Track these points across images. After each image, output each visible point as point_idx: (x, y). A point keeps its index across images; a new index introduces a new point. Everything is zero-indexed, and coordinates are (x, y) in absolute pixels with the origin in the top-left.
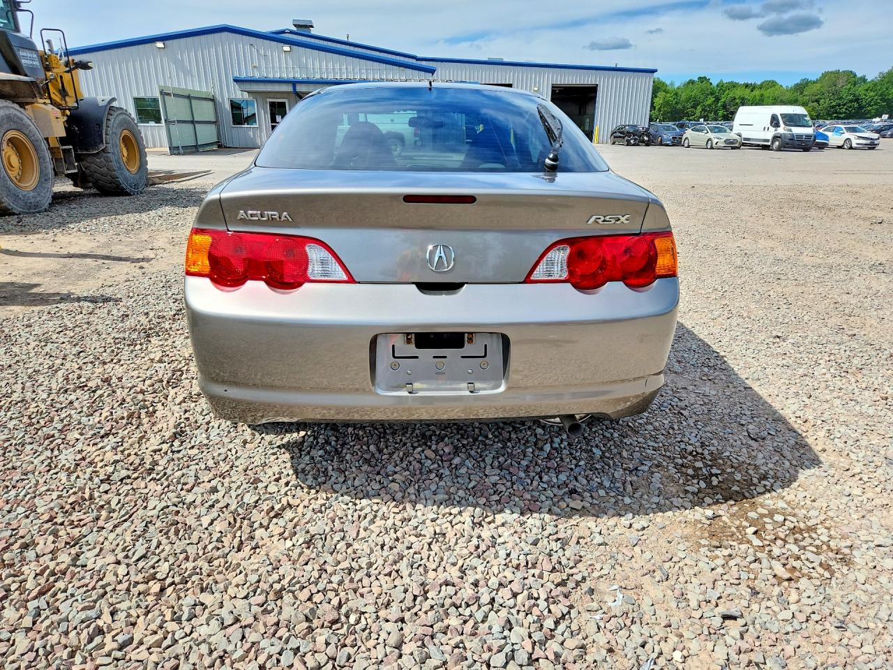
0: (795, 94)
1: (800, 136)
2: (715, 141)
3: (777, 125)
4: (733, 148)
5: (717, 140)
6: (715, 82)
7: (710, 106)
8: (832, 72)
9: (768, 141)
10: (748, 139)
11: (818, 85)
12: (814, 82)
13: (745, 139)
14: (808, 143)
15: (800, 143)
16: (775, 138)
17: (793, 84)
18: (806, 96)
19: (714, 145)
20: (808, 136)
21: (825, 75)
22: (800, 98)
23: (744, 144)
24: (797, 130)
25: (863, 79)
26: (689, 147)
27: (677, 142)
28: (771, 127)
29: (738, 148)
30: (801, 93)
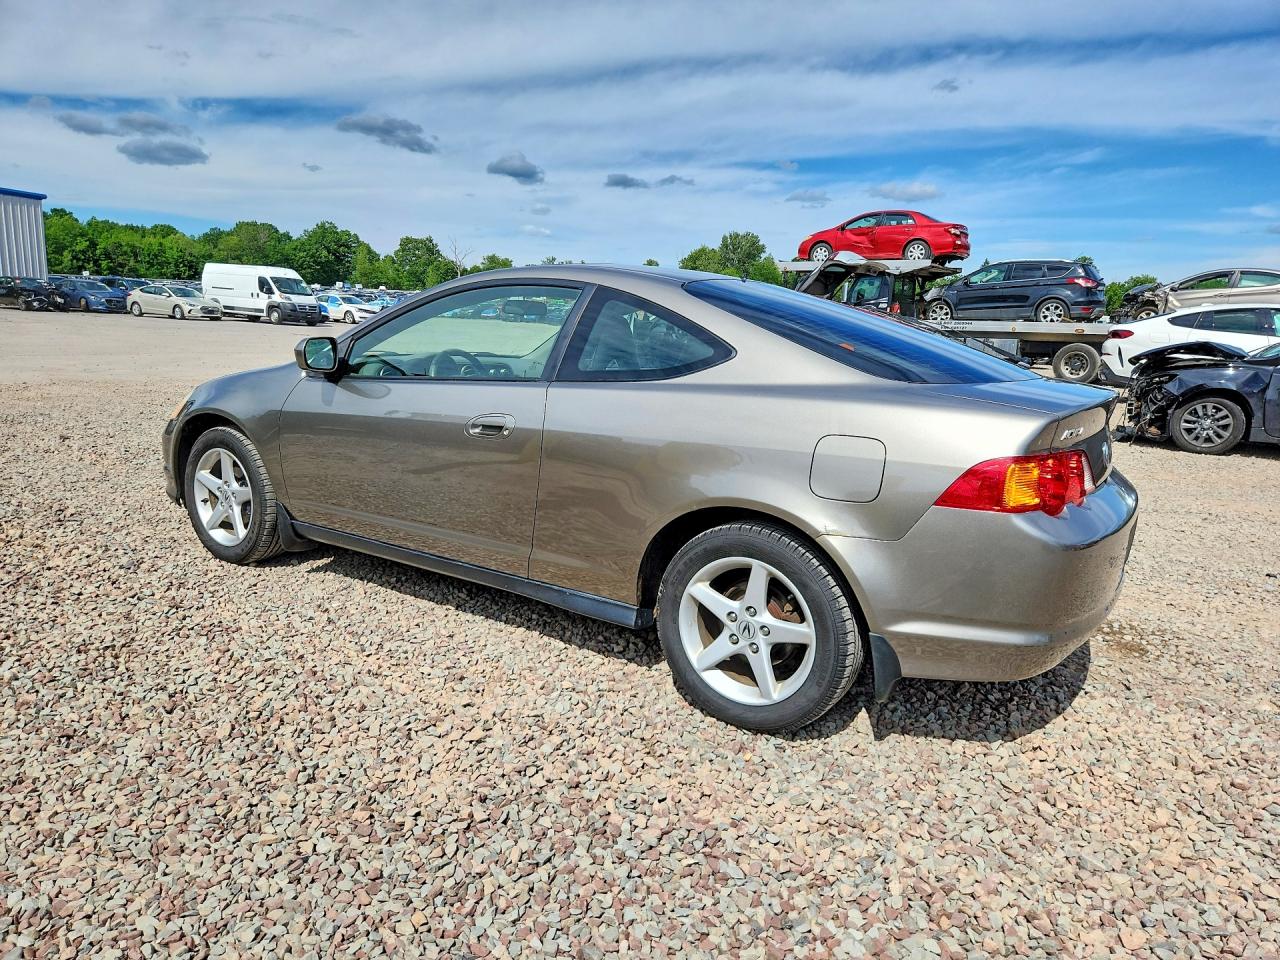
0: (208, 247)
1: (303, 307)
2: (186, 308)
3: (270, 292)
4: (212, 319)
5: (190, 308)
6: (83, 220)
7: (83, 252)
8: (247, 223)
9: (262, 311)
10: (232, 308)
11: (235, 239)
12: (230, 234)
13: (225, 307)
14: (314, 315)
15: (304, 315)
16: (271, 308)
17: (201, 234)
18: (223, 250)
19: (186, 314)
20: (313, 307)
21: (240, 226)
22: (215, 252)
23: (225, 314)
24: (297, 299)
25: (287, 237)
26: (141, 314)
27: (117, 307)
28: (261, 294)
29: (218, 319)
30: (215, 247)
